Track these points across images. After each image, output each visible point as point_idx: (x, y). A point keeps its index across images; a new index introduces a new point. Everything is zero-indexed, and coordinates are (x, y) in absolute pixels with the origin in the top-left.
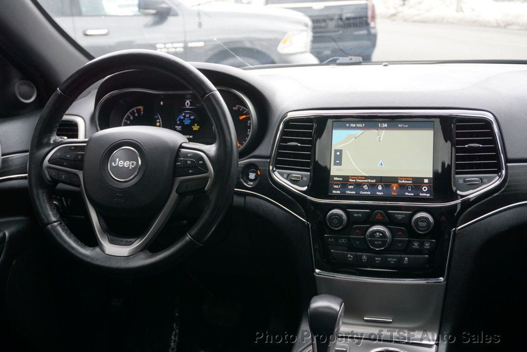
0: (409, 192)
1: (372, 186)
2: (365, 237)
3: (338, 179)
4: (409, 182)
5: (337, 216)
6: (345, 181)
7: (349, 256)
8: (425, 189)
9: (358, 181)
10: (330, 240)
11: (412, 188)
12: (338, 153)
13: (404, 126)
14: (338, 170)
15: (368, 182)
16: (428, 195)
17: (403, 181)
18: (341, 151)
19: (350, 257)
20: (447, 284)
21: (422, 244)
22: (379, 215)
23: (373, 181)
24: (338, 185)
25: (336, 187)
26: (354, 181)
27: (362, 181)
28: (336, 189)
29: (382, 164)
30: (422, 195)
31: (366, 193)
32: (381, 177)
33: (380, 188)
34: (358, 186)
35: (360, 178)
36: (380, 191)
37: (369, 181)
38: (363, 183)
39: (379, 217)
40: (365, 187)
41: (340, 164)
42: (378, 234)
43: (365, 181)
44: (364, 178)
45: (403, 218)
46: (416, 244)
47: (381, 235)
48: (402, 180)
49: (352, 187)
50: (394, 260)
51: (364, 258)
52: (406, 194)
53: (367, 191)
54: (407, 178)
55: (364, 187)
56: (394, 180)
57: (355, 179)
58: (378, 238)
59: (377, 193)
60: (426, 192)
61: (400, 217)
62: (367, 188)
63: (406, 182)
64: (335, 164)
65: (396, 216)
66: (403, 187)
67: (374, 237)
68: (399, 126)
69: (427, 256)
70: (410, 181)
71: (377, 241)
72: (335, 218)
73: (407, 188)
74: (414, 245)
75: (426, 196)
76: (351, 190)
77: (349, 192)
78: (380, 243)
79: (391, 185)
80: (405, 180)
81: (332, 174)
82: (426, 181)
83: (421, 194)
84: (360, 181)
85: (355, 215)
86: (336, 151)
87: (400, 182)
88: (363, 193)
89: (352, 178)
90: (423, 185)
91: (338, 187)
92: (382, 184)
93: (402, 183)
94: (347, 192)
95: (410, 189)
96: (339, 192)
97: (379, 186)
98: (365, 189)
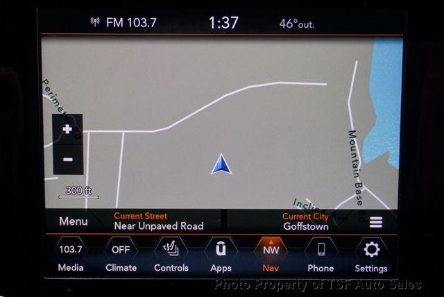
0: (320, 262)
1: (195, 244)
3: (72, 222)
4: (319, 227)
8: (372, 249)
9: (145, 226)
11: (330, 249)
12: (67, 129)
13: (301, 26)
14: (71, 190)
15: (179, 230)
16: (383, 270)
17: (300, 225)
18: (76, 121)
23: (196, 227)
24: (75, 242)
25: (69, 249)
26: (131, 227)
27: (159, 227)
28: (70, 259)
29: (224, 168)
30: (362, 269)
31: (173, 268)
32: (224, 213)
33: (221, 251)
34: (146, 244)
35: (152, 216)
36: (221, 261)
37: (183, 225)
38: (164, 236)
40: (171, 249)
41: (77, 168)
43: (169, 227)
44: (164, 216)
48: (295, 222)
49: (126, 249)
52: (312, 268)
53: (177, 261)
54: (312, 215)
55: (167, 247)
56: (269, 221)
57: (131, 222)
59: (213, 268)
60: (375, 262)
62: (176, 253)
63: (307, 227)
64: (60, 169)
66: (296, 243)
68: (283, 24)
70: (321, 222)
73: (313, 249)
75: (376, 274)
76: (121, 259)
77: (116, 268)
79: (259, 237)
80: (305, 222)
81: (51, 202)
82: (376, 222)
83: (359, 269)
84: (152, 227)
86: (59, 120)
87: (288, 227)
88: (164, 269)
89: (124, 217)
90: (365, 236)
91: (77, 249)
92: (228, 236)
93: (297, 231)
94: (109, 267)
95: (321, 250)
96: (82, 269)
97: (219, 243)
98: (172, 254)
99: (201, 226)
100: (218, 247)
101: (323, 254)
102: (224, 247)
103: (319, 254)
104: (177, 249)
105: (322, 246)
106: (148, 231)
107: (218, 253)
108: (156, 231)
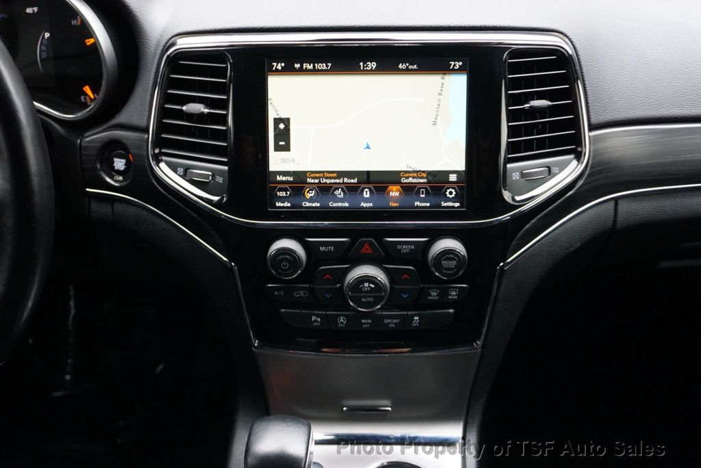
0: (422, 200)
1: (352, 190)
2: (342, 287)
3: (284, 179)
4: (422, 181)
5: (287, 257)
6: (299, 181)
7: (314, 318)
9: (325, 181)
10: (276, 293)
11: (427, 193)
12: (282, 126)
13: (410, 67)
14: (283, 160)
15: (343, 183)
16: (457, 205)
17: (410, 180)
18: (286, 121)
19: (316, 321)
20: (482, 351)
21: (444, 293)
22: (366, 246)
23: (352, 181)
24: (285, 190)
25: (281, 194)
26: (317, 181)
27: (332, 181)
28: (283, 199)
29: (368, 147)
30: (445, 204)
31: (340, 204)
32: (368, 172)
33: (367, 194)
34: (325, 190)
35: (328, 175)
36: (366, 200)
37: (346, 180)
38: (335, 186)
39: (366, 250)
40: (339, 193)
41: (287, 148)
42: (366, 285)
43: (337, 181)
44: (335, 175)
45: (411, 250)
46: (434, 294)
47: (373, 286)
48: (407, 178)
50: (395, 321)
51: (342, 320)
52: (417, 203)
53: (342, 200)
54: (417, 173)
55: (337, 192)
56: (392, 177)
57: (317, 178)
58: (367, 292)
59: (362, 204)
60: (453, 200)
61: (406, 249)
62: (342, 196)
63: (415, 181)
64: (278, 148)
65: (399, 247)
66: (408, 189)
67: (360, 291)
68: (400, 66)
69: (451, 311)
70: (422, 178)
71: (365, 297)
72: (282, 260)
73: (418, 193)
74: (431, 295)
75: (453, 207)
76: (311, 200)
77: (308, 204)
78: (371, 300)
80: (414, 178)
81: (273, 167)
82: (453, 178)
83: (444, 204)
84: (328, 181)
85: (322, 249)
86: (277, 121)
87: (404, 180)
88: (335, 205)
89: (313, 175)
90: (447, 185)
91: (286, 194)
92: (371, 186)
93: (409, 183)
94: (305, 204)
95: (423, 194)
96: (289, 205)
97: (366, 190)
98: (339, 196)
99: (355, 181)
100: (365, 193)
101: (424, 196)
102: (368, 192)
103: (421, 196)
104: (342, 193)
105: (423, 191)
106: (326, 183)
107: (365, 196)
108: (330, 183)
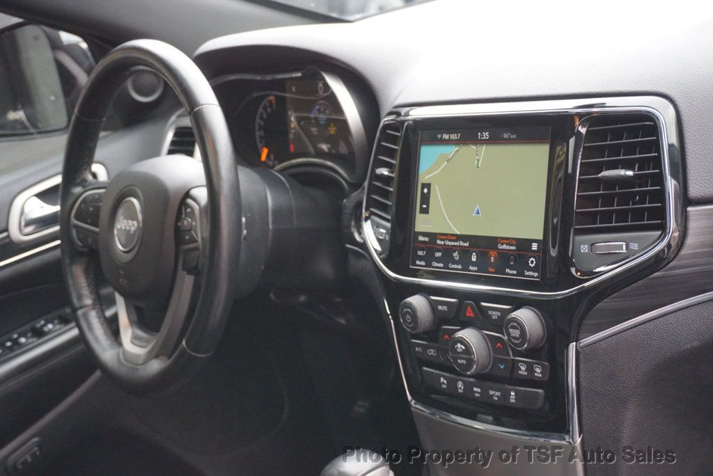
0: (511, 268)
1: (464, 254)
3: (423, 239)
4: (512, 248)
5: (409, 310)
6: (432, 243)
7: (442, 379)
9: (448, 243)
10: (417, 349)
11: (515, 261)
12: (426, 191)
13: (512, 137)
14: (424, 222)
15: (460, 246)
16: (536, 274)
17: (505, 247)
18: (428, 186)
19: (443, 383)
21: (530, 369)
22: (469, 308)
24: (423, 249)
25: (420, 253)
26: (443, 243)
27: (453, 243)
28: (420, 258)
29: (478, 213)
30: (527, 273)
31: (455, 267)
32: (477, 237)
34: (448, 252)
35: (450, 238)
36: (473, 264)
37: (462, 243)
38: (454, 248)
39: (469, 313)
40: (456, 255)
41: (427, 211)
42: (459, 345)
43: (456, 244)
44: (454, 238)
45: (498, 316)
46: (523, 368)
47: (464, 348)
48: (502, 244)
49: (440, 254)
50: (496, 393)
51: (460, 385)
52: (507, 271)
53: (457, 263)
54: (508, 240)
55: (454, 255)
56: (492, 242)
57: (443, 240)
58: (460, 353)
59: (470, 267)
60: (534, 270)
61: (495, 315)
63: (507, 247)
64: (421, 211)
65: (490, 312)
66: (502, 256)
67: (456, 351)
68: (505, 136)
69: (541, 391)
70: (513, 245)
71: (460, 358)
72: (407, 313)
73: (509, 261)
74: (520, 370)
75: (533, 277)
76: (438, 260)
77: (436, 265)
78: (465, 362)
79: (488, 252)
80: (507, 244)
81: (419, 228)
82: (534, 247)
84: (450, 243)
85: (440, 307)
86: (424, 186)
87: (500, 247)
88: (452, 266)
89: (441, 237)
90: (530, 254)
91: (423, 253)
92: (477, 250)
93: (503, 250)
94: (434, 264)
95: (512, 261)
97: (473, 254)
99: (467, 244)
100: (473, 256)
101: (513, 263)
102: (475, 256)
103: (511, 263)
104: (458, 256)
105: (512, 259)
106: (448, 245)
107: (473, 259)
108: (452, 246)
